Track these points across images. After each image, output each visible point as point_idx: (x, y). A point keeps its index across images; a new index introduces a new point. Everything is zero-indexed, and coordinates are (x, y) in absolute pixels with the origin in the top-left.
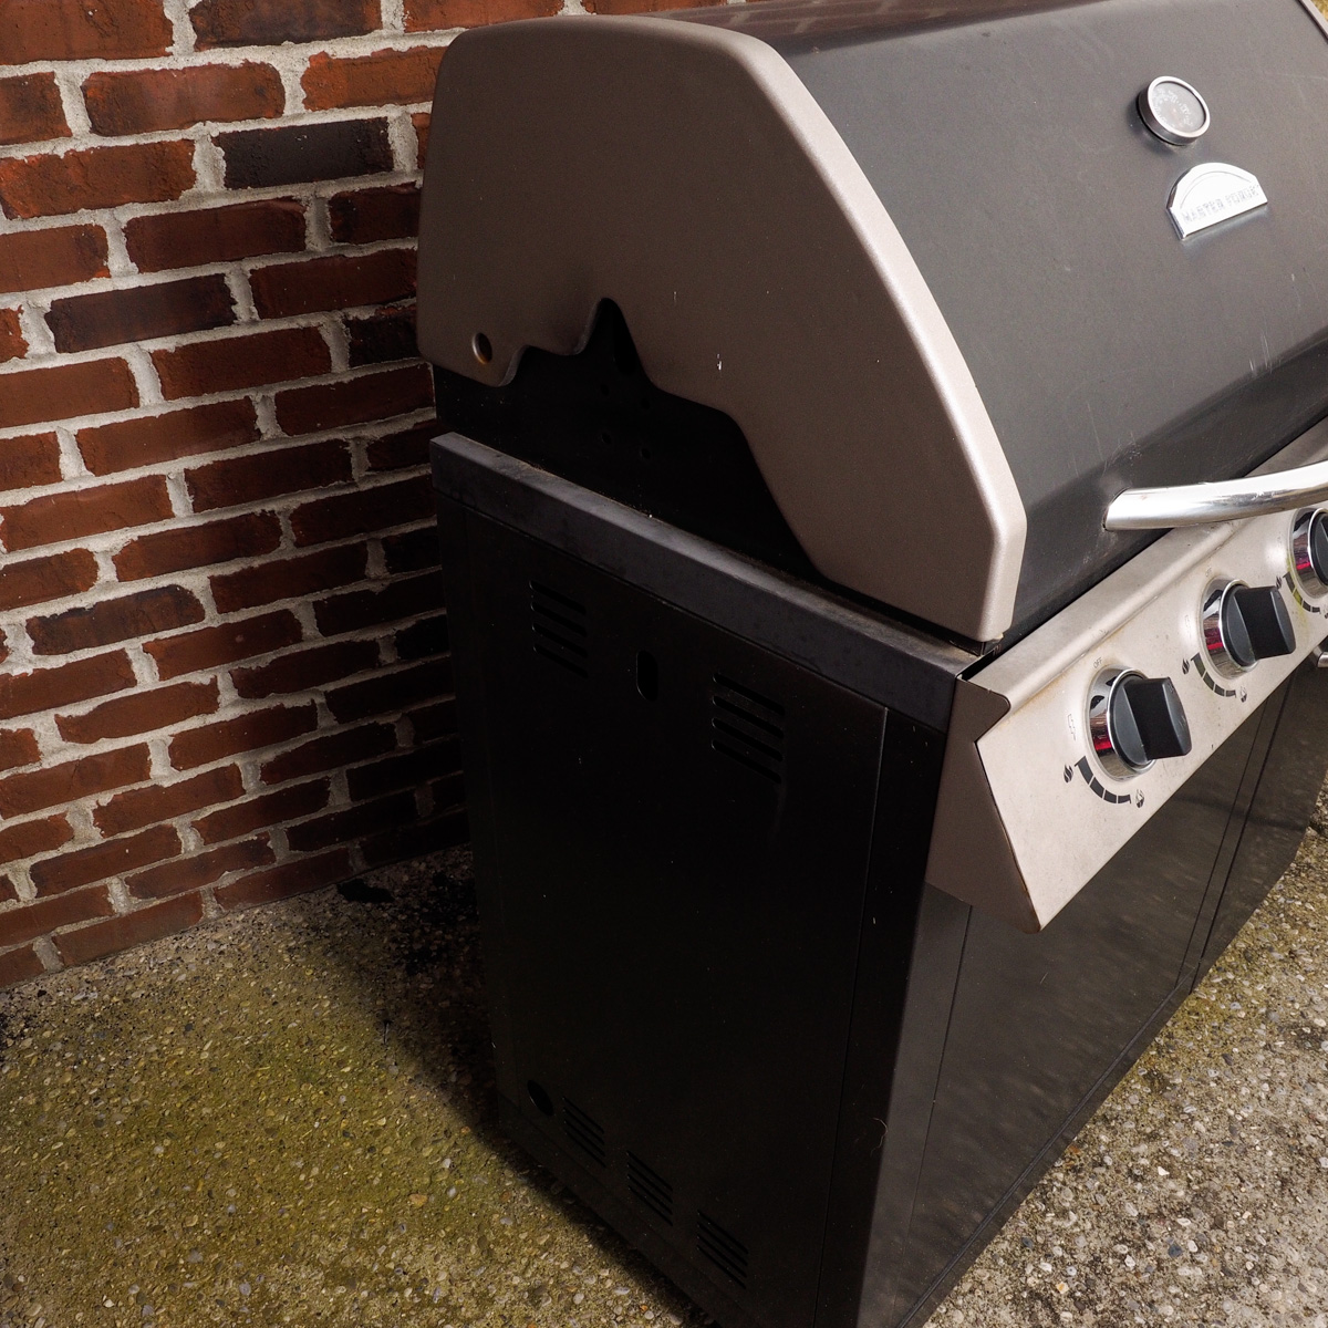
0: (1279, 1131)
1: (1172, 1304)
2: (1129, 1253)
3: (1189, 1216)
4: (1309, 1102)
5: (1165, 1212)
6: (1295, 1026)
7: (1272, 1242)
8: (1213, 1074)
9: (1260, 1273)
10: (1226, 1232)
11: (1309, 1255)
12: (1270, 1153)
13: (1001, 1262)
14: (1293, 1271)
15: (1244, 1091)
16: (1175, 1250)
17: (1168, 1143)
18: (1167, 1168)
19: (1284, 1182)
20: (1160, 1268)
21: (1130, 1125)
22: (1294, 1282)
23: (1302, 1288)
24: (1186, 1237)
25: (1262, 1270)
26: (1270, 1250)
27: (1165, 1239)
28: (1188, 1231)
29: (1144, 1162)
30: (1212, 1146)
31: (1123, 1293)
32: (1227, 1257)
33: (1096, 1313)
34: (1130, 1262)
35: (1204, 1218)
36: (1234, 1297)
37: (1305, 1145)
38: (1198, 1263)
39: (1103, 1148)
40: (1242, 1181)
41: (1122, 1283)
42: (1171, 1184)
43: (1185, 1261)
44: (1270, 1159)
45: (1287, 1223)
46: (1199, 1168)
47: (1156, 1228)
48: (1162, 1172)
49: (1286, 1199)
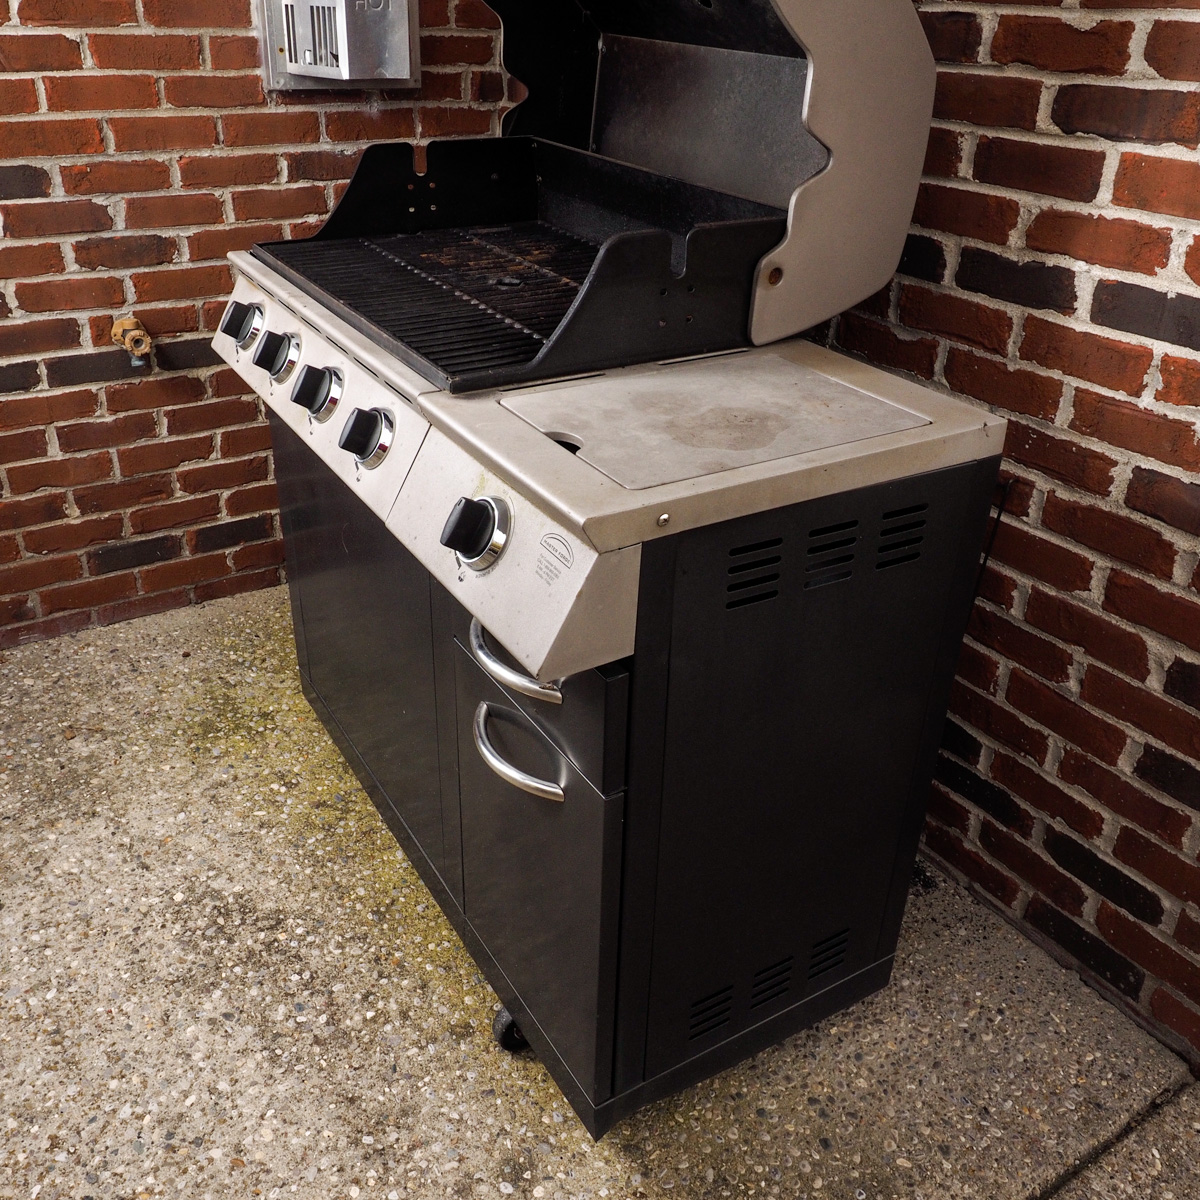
0: (405, 1113)
1: (258, 995)
2: (302, 979)
3: (327, 1023)
4: (436, 1148)
5: (334, 1008)
6: (532, 1166)
7: (297, 1074)
8: (470, 1075)
9: (272, 1058)
10: (311, 1045)
11: (281, 1098)
12: (381, 1098)
13: (308, 907)
14: (270, 1082)
15: (450, 1096)
16: (300, 1008)
17: (397, 1024)
18: (374, 1020)
19: (352, 1100)
20: (287, 994)
21: (416, 1001)
22: (260, 1080)
23: (254, 1084)
24: (310, 1017)
25: (274, 1060)
26: (289, 1070)
27: (310, 1003)
28: (314, 1019)
29: (380, 1005)
30: (392, 1055)
31: (272, 969)
32: (288, 1039)
33: (260, 951)
34: (295, 978)
35: (326, 1033)
36: (256, 1035)
37: (387, 1129)
38: (287, 1020)
39: (395, 980)
40: (355, 1069)
41: (279, 970)
42: (357, 1018)
43: (291, 1011)
44: (376, 1097)
45: (312, 1090)
46: (371, 1041)
47: (319, 1001)
48: (370, 1015)
49: (335, 1097)
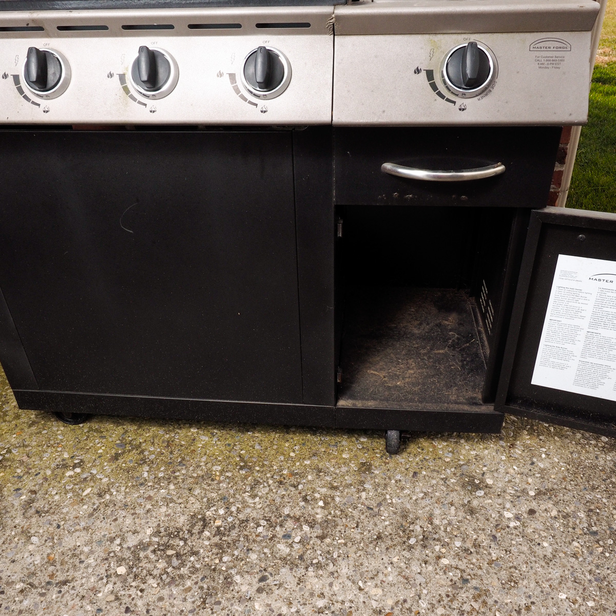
0: (405, 517)
1: (259, 555)
2: (264, 526)
3: (312, 527)
4: (437, 512)
5: (302, 519)
6: (474, 478)
7: (340, 558)
8: (398, 477)
9: (317, 567)
10: (322, 542)
11: (353, 573)
12: (387, 523)
13: (205, 500)
14: (336, 575)
15: (406, 491)
16: (287, 536)
17: (338, 494)
18: (326, 503)
19: (379, 537)
20: (271, 539)
21: (328, 478)
22: (331, 579)
23: (331, 585)
24: (300, 534)
25: (319, 566)
26: (334, 561)
27: (288, 530)
28: (303, 532)
29: (317, 495)
30: (359, 505)
31: (242, 539)
32: (309, 552)
33: (221, 539)
34: (260, 529)
35: (318, 531)
36: (291, 569)
37: (411, 528)
38: (292, 547)
39: (304, 481)
40: (357, 527)
41: (247, 535)
42: (319, 511)
43: (287, 543)
45: (358, 555)
46: (341, 511)
47: (290, 524)
48: (321, 503)
49: (371, 545)
